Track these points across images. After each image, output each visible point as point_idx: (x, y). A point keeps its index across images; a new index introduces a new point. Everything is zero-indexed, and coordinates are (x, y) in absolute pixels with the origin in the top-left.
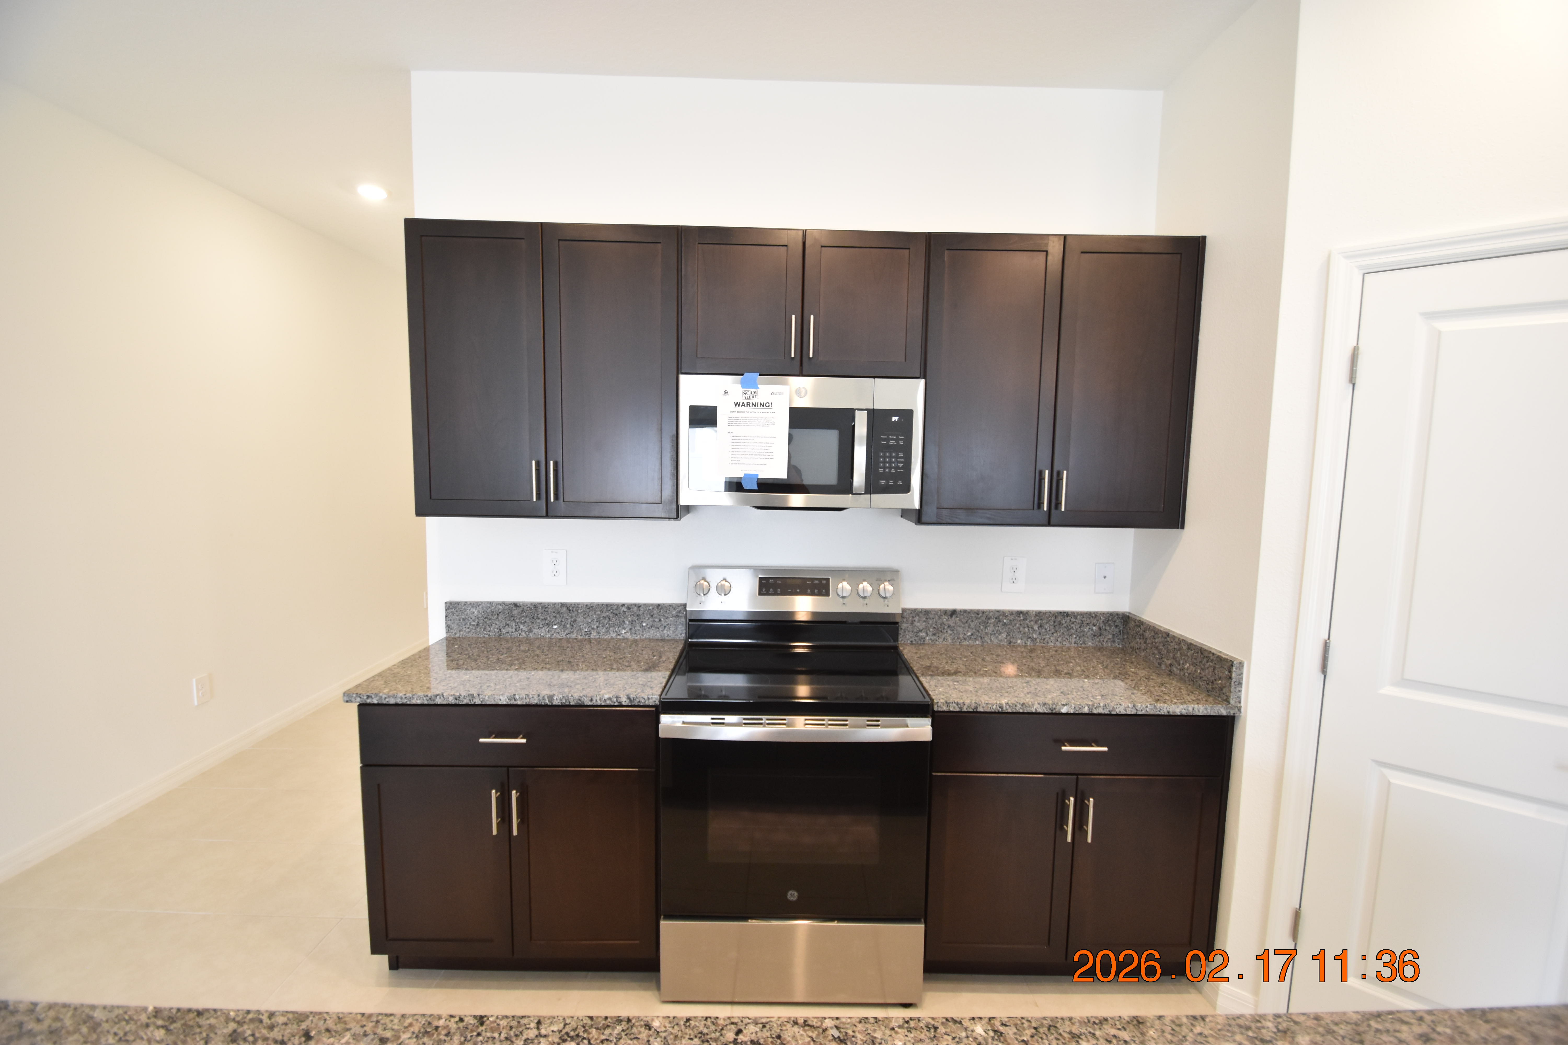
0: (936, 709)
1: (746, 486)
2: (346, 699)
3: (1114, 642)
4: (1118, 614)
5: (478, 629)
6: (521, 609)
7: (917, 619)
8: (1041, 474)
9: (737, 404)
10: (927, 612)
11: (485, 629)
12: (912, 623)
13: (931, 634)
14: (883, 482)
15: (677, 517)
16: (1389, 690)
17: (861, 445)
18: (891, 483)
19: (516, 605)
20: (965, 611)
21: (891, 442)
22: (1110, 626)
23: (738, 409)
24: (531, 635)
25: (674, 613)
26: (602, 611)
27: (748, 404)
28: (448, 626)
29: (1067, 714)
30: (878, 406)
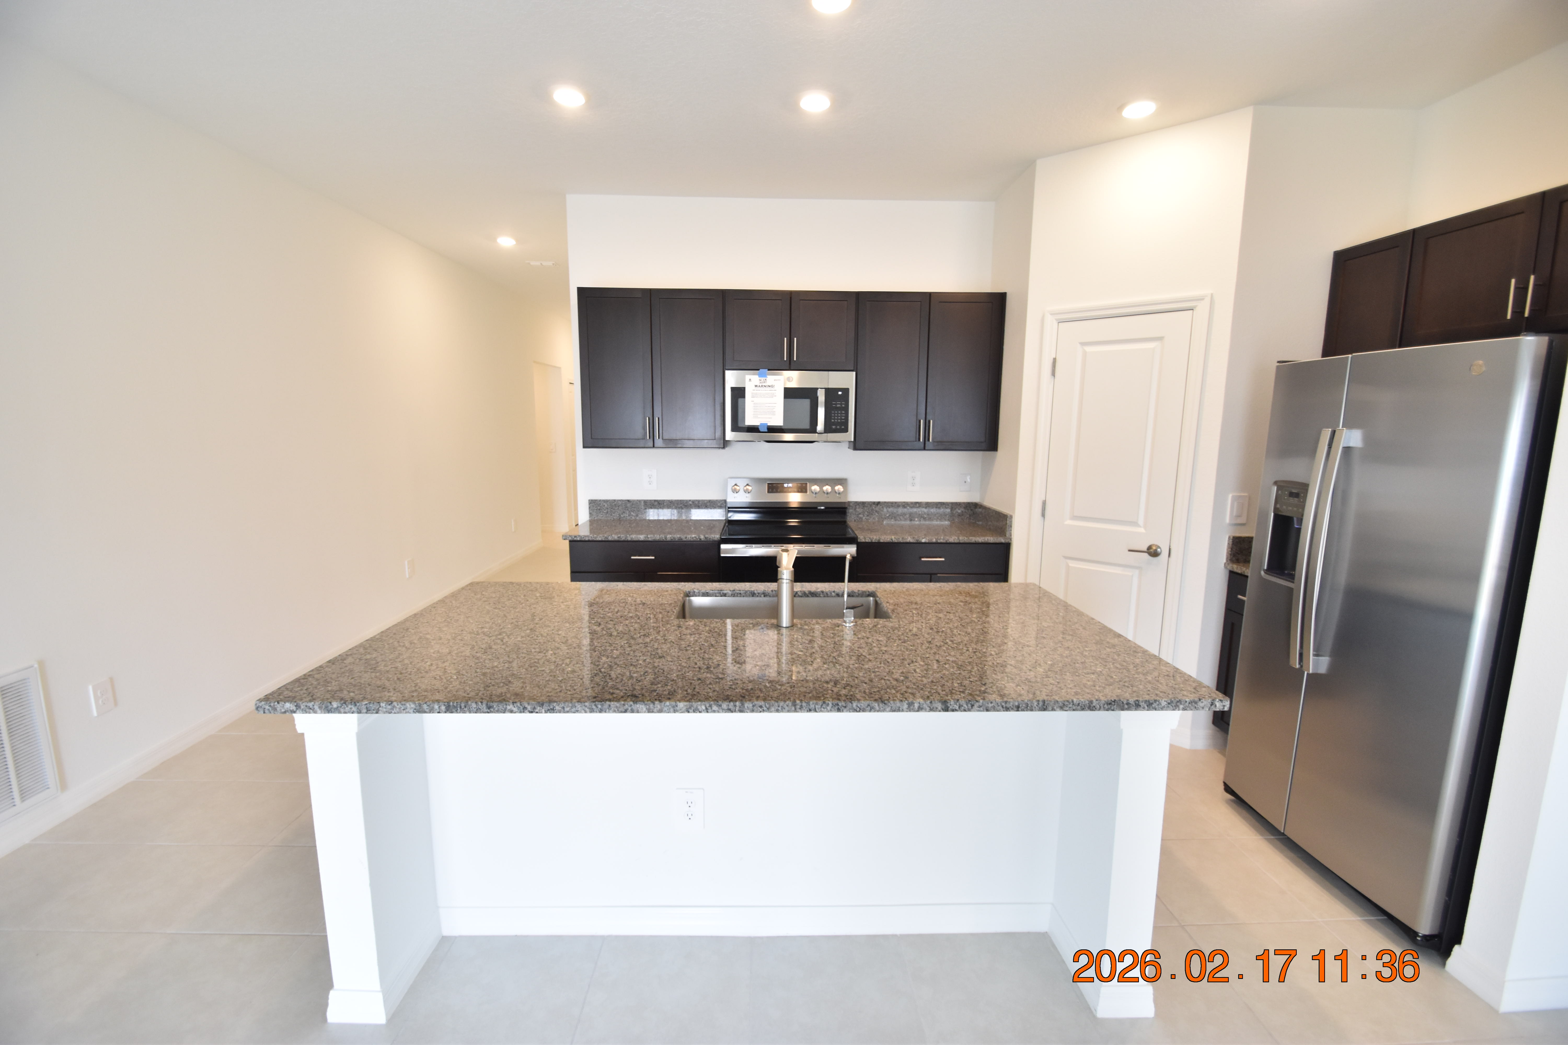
0: (859, 541)
1: (761, 430)
2: (564, 538)
3: (970, 519)
4: (972, 503)
5: (608, 515)
6: (631, 504)
7: (857, 507)
8: (920, 421)
9: (756, 386)
10: (863, 503)
11: (611, 515)
12: (855, 509)
13: (866, 515)
14: (834, 427)
15: (724, 448)
16: (1069, 522)
17: (821, 407)
18: (838, 427)
19: (629, 501)
20: (885, 502)
21: (838, 406)
22: (968, 510)
23: (757, 388)
24: (638, 518)
25: (719, 504)
26: (678, 504)
27: (762, 386)
28: (590, 513)
29: (925, 543)
30: (830, 386)
